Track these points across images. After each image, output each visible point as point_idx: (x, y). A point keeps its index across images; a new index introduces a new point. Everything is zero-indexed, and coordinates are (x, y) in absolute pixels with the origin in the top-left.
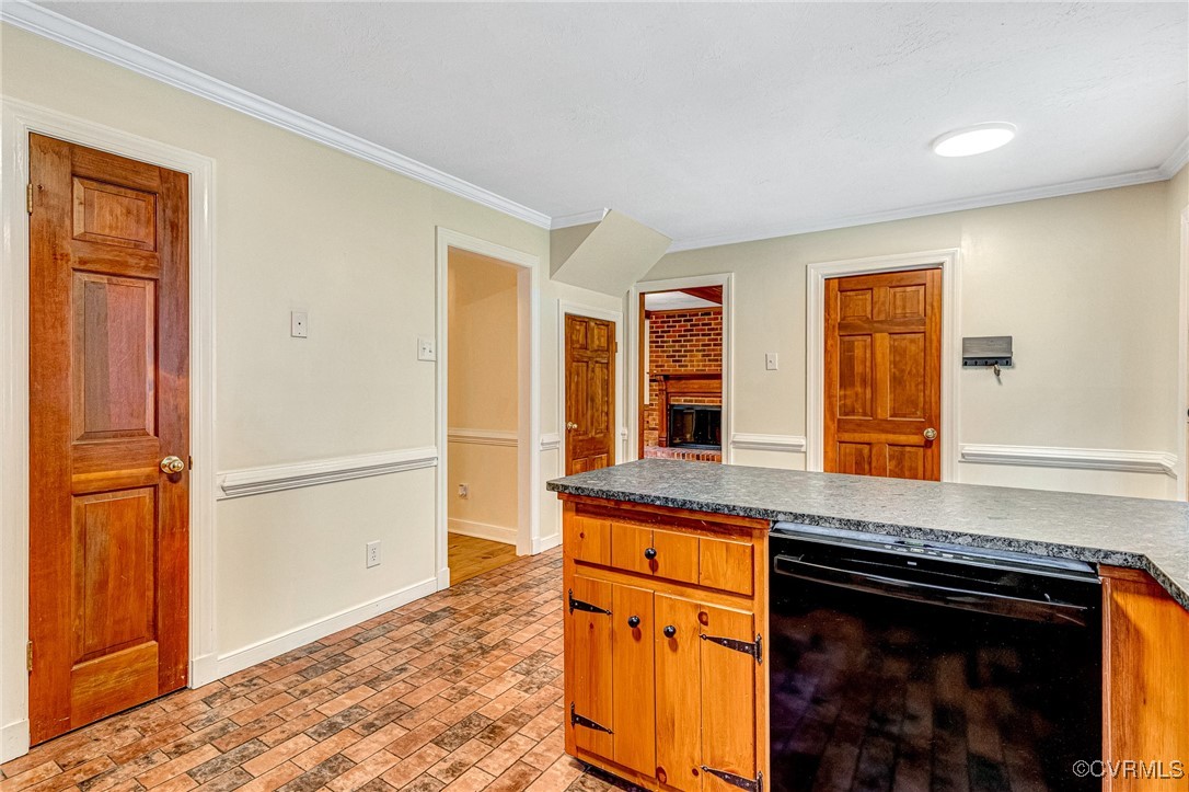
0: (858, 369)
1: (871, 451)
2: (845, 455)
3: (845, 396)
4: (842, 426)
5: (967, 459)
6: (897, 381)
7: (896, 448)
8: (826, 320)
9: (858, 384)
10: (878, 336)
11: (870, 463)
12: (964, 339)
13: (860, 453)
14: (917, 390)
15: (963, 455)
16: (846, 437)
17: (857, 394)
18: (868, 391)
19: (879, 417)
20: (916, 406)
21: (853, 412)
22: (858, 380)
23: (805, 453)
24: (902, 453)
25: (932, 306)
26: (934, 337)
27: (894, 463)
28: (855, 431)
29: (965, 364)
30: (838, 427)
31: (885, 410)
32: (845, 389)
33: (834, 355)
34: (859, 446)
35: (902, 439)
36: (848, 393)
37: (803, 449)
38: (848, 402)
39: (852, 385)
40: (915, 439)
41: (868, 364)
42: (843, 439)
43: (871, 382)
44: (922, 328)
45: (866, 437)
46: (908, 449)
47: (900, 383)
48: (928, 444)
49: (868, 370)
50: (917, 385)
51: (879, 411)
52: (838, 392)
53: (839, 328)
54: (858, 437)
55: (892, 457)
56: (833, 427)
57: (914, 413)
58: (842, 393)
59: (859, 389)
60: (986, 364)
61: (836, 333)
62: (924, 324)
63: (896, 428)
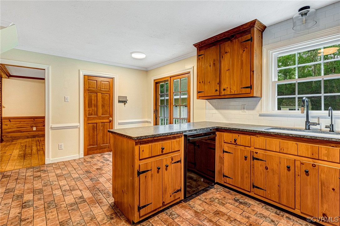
0: (93, 102)
1: (97, 125)
2: (90, 127)
3: (89, 110)
4: (89, 119)
5: (119, 124)
6: (103, 106)
7: (103, 124)
8: (84, 88)
9: (93, 106)
10: (98, 94)
11: (97, 128)
12: (118, 96)
13: (94, 126)
14: (108, 108)
15: (119, 123)
16: (90, 122)
17: (93, 109)
18: (96, 109)
19: (99, 115)
20: (107, 112)
21: (92, 115)
22: (93, 105)
23: (79, 128)
24: (104, 125)
25: (111, 87)
26: (111, 95)
27: (102, 127)
28: (92, 120)
29: (119, 102)
30: (88, 119)
31: (100, 114)
32: (89, 108)
33: (86, 98)
34: (93, 124)
35: (104, 121)
36: (90, 109)
37: (79, 127)
38: (90, 112)
39: (91, 107)
40: (107, 121)
41: (96, 101)
42: (89, 123)
43: (96, 106)
44: (109, 93)
45: (95, 121)
46: (106, 123)
47: (104, 106)
48: (110, 121)
49: (96, 103)
50: (107, 107)
51: (99, 114)
52: (87, 109)
53: (88, 90)
54: (93, 121)
55: (102, 126)
56: (86, 119)
57: (107, 114)
58: (89, 109)
59: (93, 108)
60: (123, 102)
61: (87, 92)
62: (109, 92)
63: (103, 118)
